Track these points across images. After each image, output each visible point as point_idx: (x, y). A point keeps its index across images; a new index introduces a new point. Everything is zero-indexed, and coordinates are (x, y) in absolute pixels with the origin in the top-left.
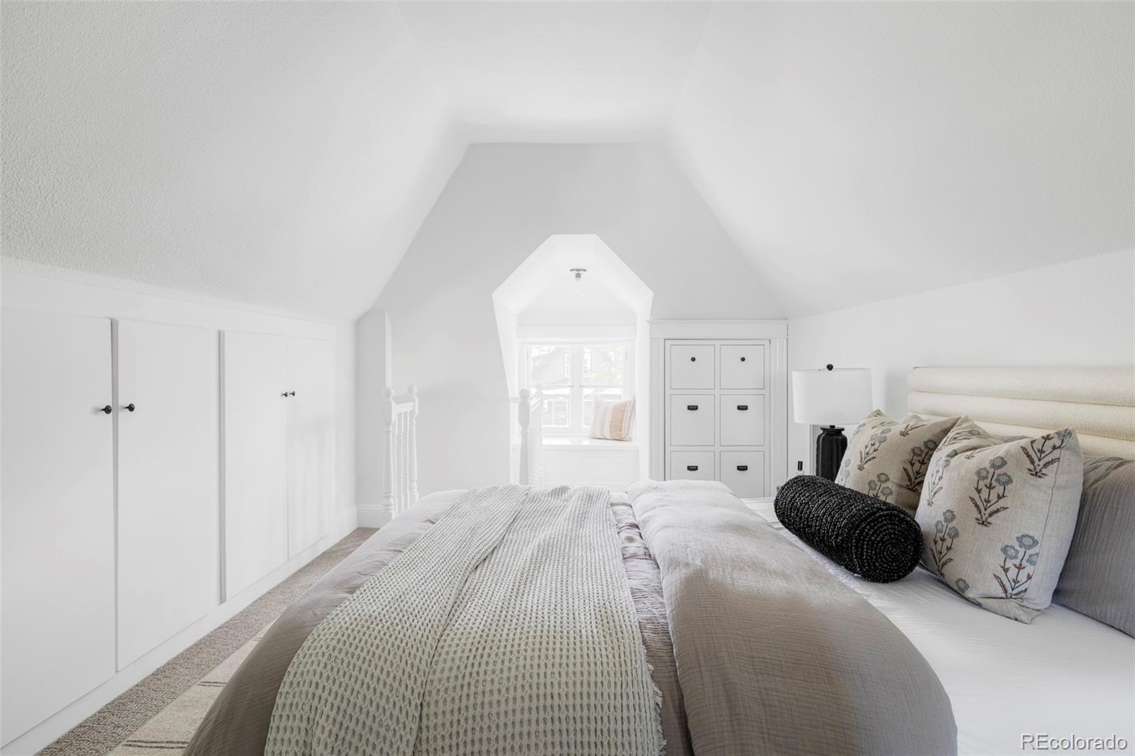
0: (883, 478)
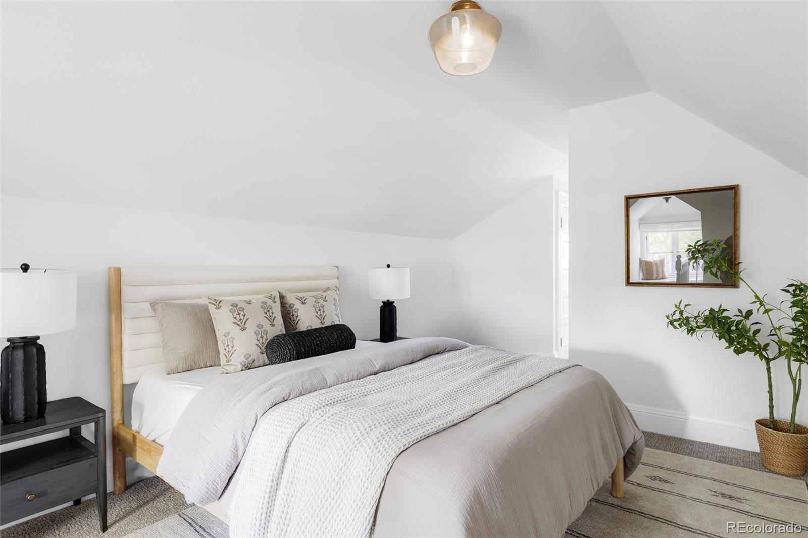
0: (260, 326)
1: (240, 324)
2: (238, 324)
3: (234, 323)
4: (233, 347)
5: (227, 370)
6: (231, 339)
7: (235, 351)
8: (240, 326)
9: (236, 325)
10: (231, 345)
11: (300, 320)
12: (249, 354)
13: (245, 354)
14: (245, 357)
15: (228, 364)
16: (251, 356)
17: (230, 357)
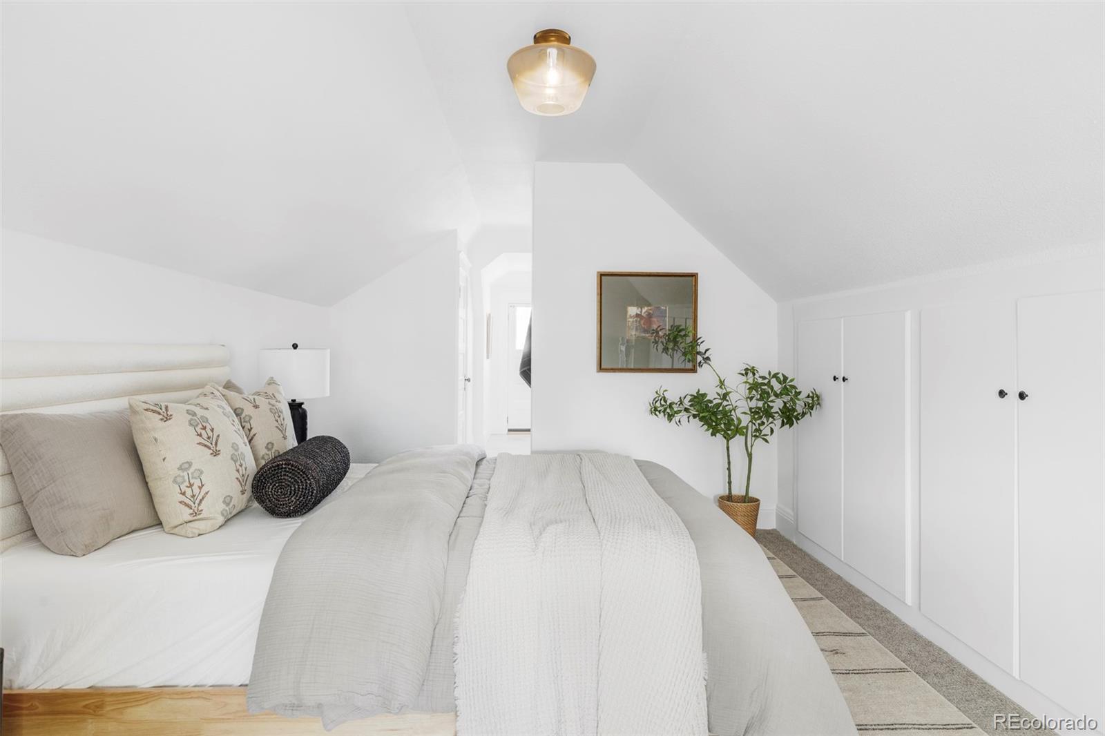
1: (210, 445)
2: (206, 446)
3: (200, 444)
4: (200, 488)
5: (199, 529)
6: (196, 474)
7: (207, 493)
8: (209, 448)
9: (203, 447)
10: (197, 483)
11: (255, 435)
12: (229, 496)
13: (224, 496)
14: (224, 502)
15: (195, 518)
16: (231, 498)
17: (199, 504)
